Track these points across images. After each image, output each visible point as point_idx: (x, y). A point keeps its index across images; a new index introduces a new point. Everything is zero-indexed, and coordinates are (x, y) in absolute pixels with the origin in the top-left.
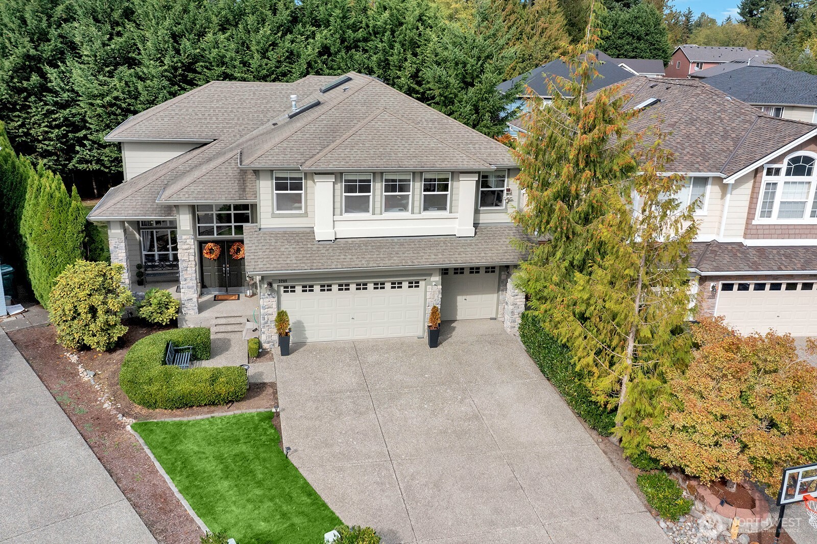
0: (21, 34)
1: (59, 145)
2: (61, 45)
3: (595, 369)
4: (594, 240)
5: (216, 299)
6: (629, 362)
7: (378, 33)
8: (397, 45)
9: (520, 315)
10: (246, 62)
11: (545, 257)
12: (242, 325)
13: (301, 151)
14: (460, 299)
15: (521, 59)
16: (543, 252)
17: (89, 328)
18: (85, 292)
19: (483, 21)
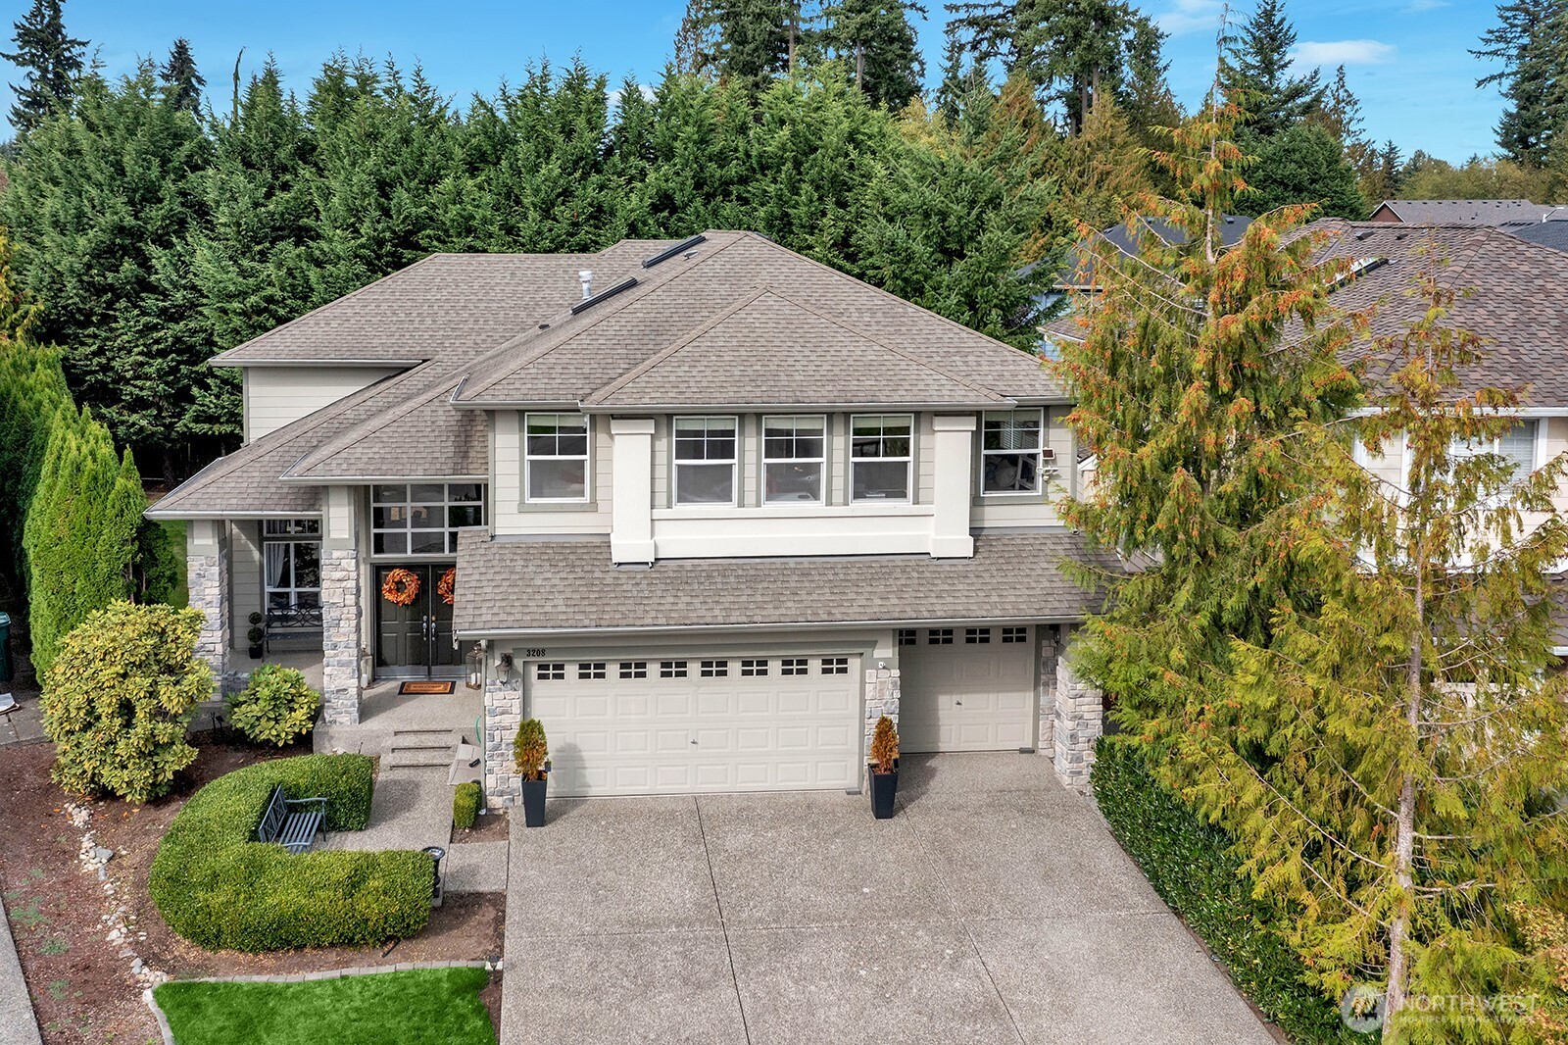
0: (112, 191)
1: (162, 386)
2: (180, 209)
3: (1306, 898)
4: (1271, 561)
5: (404, 691)
6: (1403, 883)
7: (768, 168)
8: (805, 187)
9: (1093, 744)
10: (513, 227)
11: (1146, 604)
12: (450, 752)
13: (584, 371)
14: (946, 704)
15: (1060, 231)
16: (1141, 593)
17: (115, 749)
18: (113, 669)
19: (977, 134)
